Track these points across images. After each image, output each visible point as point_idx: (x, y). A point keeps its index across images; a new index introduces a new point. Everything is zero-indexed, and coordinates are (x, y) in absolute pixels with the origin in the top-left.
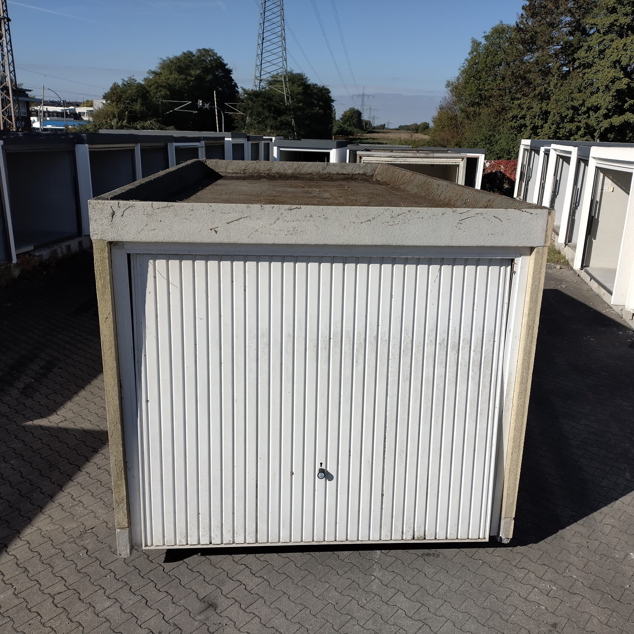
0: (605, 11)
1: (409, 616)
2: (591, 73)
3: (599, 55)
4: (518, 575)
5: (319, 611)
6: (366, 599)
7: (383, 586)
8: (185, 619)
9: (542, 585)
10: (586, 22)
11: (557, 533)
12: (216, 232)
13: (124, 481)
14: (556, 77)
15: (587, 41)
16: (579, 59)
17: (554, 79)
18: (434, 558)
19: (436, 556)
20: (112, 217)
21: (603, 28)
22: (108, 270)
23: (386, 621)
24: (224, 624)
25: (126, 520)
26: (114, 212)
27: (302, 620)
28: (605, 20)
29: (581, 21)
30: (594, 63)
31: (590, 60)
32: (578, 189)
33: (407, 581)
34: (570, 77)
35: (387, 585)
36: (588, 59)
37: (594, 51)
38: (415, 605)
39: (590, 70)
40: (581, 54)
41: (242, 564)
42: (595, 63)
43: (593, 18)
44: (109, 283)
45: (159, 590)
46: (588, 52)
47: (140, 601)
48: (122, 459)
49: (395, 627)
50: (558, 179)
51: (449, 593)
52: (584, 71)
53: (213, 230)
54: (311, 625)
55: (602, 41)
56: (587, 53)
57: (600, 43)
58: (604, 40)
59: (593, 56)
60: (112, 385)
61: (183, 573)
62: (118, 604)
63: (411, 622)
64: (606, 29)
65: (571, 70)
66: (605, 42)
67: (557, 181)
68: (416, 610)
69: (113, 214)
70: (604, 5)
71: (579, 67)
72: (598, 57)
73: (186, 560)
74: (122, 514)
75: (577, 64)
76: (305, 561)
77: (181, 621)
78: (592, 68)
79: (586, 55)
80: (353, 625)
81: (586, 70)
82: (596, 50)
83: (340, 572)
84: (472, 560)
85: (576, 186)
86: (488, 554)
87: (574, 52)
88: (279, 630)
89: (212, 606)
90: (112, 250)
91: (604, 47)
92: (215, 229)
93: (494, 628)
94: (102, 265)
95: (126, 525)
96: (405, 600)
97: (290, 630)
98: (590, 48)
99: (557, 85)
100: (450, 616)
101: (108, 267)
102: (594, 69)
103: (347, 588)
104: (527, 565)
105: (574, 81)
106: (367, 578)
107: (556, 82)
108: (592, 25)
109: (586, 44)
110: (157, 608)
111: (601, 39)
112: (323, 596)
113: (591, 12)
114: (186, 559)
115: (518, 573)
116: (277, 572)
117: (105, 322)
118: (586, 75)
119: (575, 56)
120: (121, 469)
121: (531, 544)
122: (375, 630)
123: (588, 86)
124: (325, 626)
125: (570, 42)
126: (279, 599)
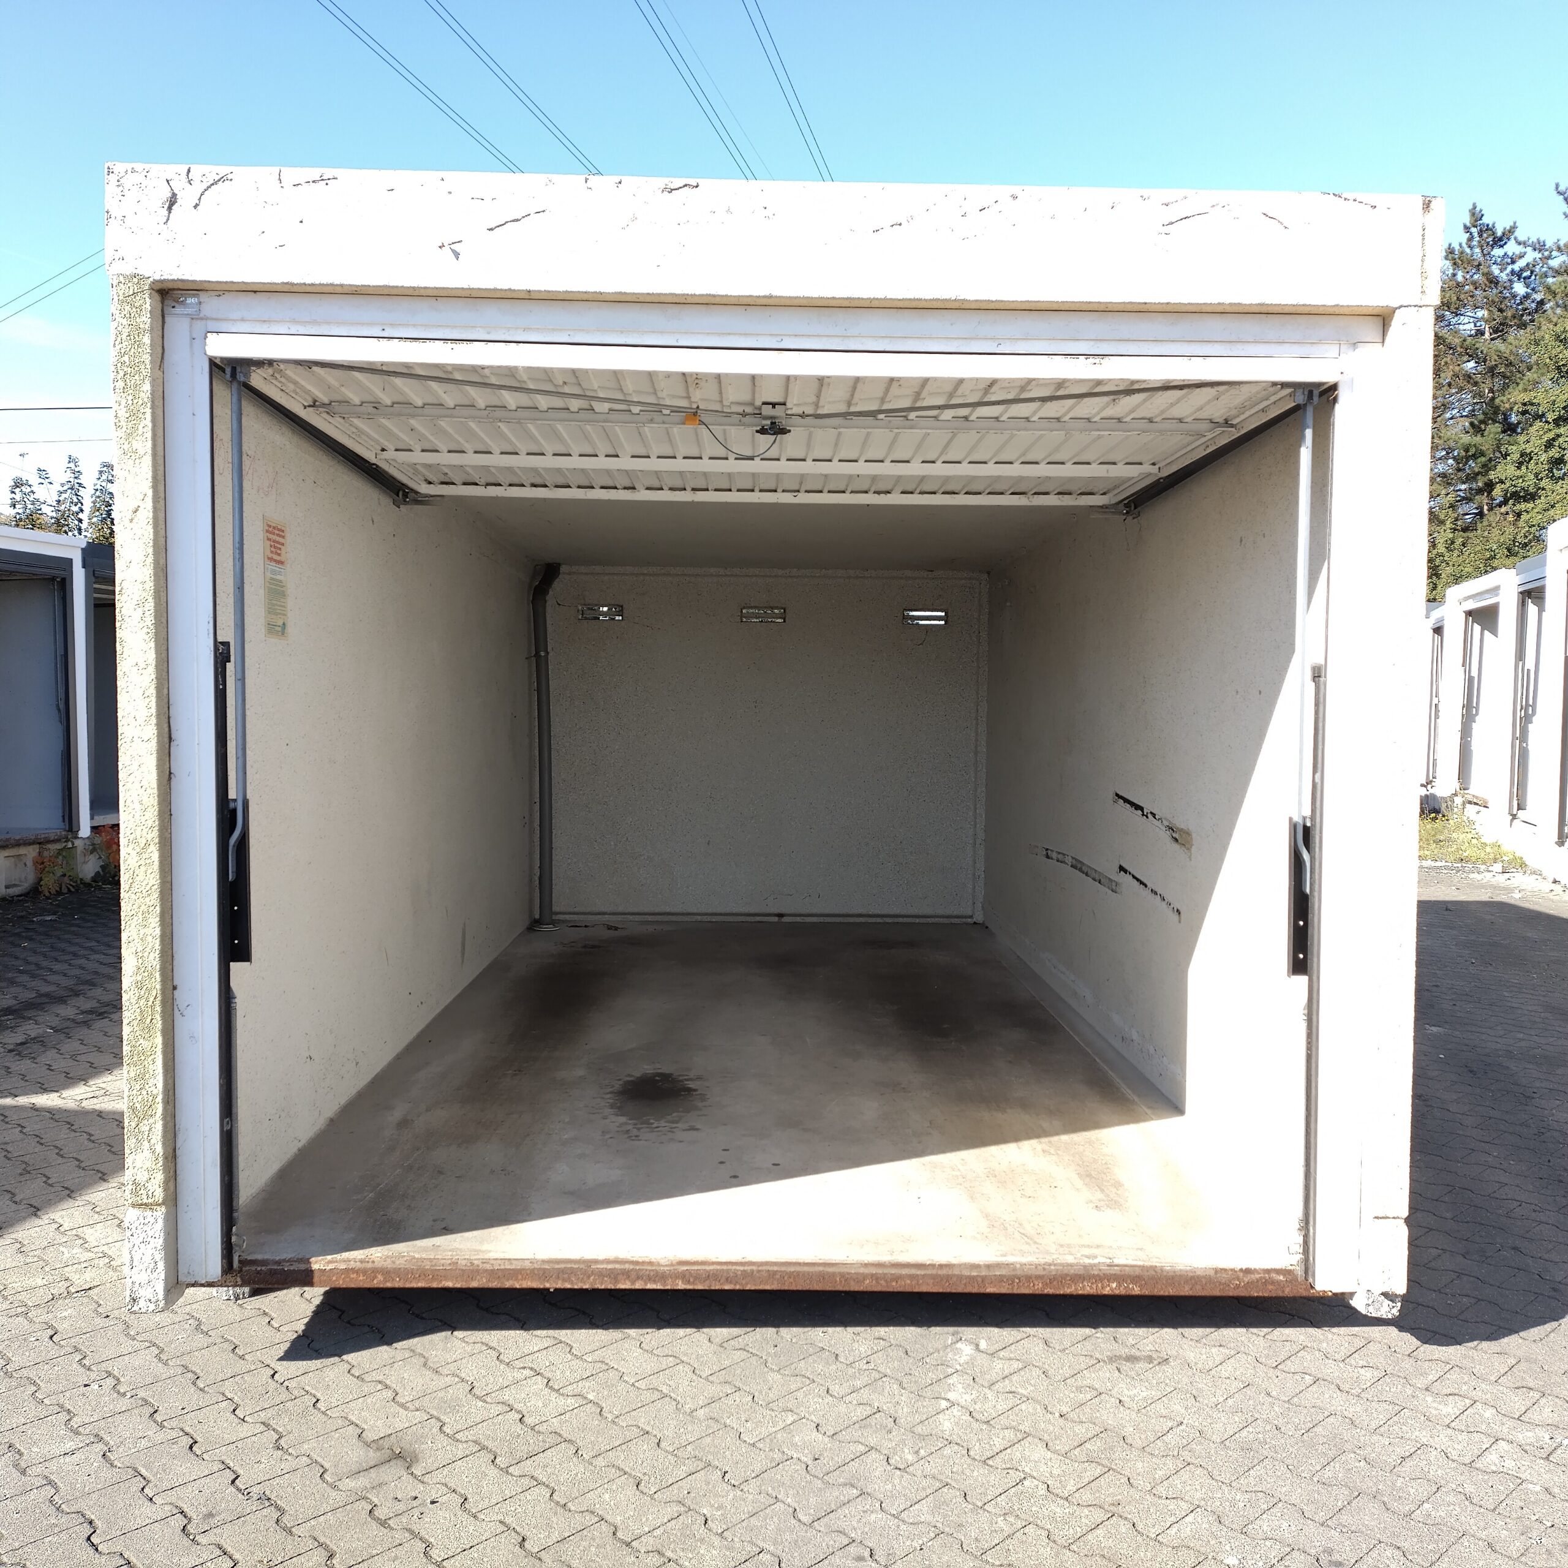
0: (1554, 374)
1: (1061, 1494)
2: (1536, 510)
3: (1550, 470)
4: (1436, 1409)
5: (753, 1475)
6: (917, 1452)
7: (975, 1425)
8: (304, 1485)
9: (1526, 1436)
10: (1509, 400)
11: (1561, 1321)
12: (457, 255)
13: (159, 1040)
14: (1448, 525)
15: (1516, 443)
16: (1502, 482)
17: (1445, 530)
18: (1151, 1366)
19: (1156, 1362)
20: (170, 209)
21: (1554, 411)
22: (148, 367)
23: (980, 1504)
24: (429, 1501)
25: (159, 1177)
26: (174, 195)
27: (692, 1495)
28: (1556, 393)
29: (1497, 401)
30: (1540, 488)
31: (1530, 482)
32: (1528, 670)
33: (1057, 1415)
34: (1485, 523)
35: (991, 1422)
36: (1523, 481)
37: (1537, 464)
38: (1086, 1470)
39: (1531, 505)
40: (1505, 470)
41: (524, 1368)
42: (1543, 489)
43: (1525, 390)
44: (149, 405)
45: (243, 1420)
46: (1523, 468)
47: (174, 1441)
48: (156, 963)
49: (1011, 1519)
50: (1474, 673)
51: (1201, 1443)
52: (1518, 507)
53: (447, 249)
54: (718, 1509)
55: (1554, 439)
56: (1519, 468)
57: (1549, 445)
58: (1559, 436)
59: (1536, 475)
60: (141, 721)
61: (330, 1383)
62: (100, 1447)
63: (1067, 1511)
64: (1560, 411)
65: (1486, 511)
66: (1561, 440)
67: (1471, 679)
68: (1086, 1481)
69: (172, 201)
70: (1548, 360)
71: (1505, 502)
72: (1547, 475)
73: (349, 1357)
74: (147, 1154)
75: (1498, 492)
76: (727, 1363)
77: (290, 1490)
78: (1537, 502)
79: (1518, 473)
80: (864, 1512)
81: (1523, 506)
82: (1542, 460)
83: (836, 1389)
84: (1279, 1374)
85: (1521, 663)
86: (1331, 1361)
87: (1487, 468)
88: (608, 1517)
89: (404, 1458)
90: (167, 319)
91: (1559, 452)
92: (453, 247)
93: (1362, 1532)
94: (133, 350)
95: (159, 1194)
96: (1048, 1457)
97: (647, 1519)
98: (1525, 458)
99: (1453, 543)
100: (1204, 1499)
101: (148, 356)
102: (1541, 503)
103: (857, 1425)
104: (1465, 1388)
105: (1496, 532)
106: (925, 1404)
107: (1451, 536)
108: (1525, 404)
109: (1514, 448)
110: (223, 1458)
111: (1551, 435)
112: (771, 1441)
113: (1518, 381)
114: (352, 1355)
115: (1435, 1405)
116: (633, 1385)
117: (131, 520)
118: (1524, 517)
119: (1492, 475)
120: (152, 999)
121: (1476, 1343)
122: (939, 1525)
123: (1530, 541)
124: (767, 1511)
125: (1475, 445)
126: (624, 1447)
